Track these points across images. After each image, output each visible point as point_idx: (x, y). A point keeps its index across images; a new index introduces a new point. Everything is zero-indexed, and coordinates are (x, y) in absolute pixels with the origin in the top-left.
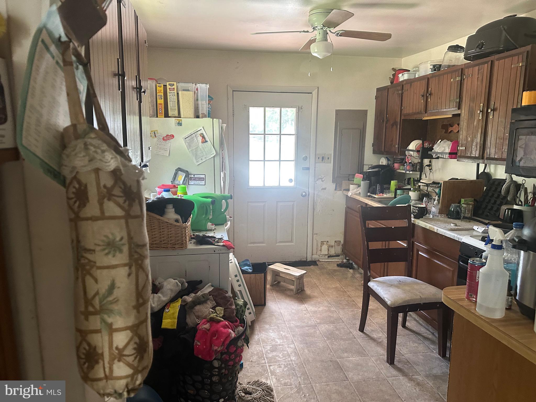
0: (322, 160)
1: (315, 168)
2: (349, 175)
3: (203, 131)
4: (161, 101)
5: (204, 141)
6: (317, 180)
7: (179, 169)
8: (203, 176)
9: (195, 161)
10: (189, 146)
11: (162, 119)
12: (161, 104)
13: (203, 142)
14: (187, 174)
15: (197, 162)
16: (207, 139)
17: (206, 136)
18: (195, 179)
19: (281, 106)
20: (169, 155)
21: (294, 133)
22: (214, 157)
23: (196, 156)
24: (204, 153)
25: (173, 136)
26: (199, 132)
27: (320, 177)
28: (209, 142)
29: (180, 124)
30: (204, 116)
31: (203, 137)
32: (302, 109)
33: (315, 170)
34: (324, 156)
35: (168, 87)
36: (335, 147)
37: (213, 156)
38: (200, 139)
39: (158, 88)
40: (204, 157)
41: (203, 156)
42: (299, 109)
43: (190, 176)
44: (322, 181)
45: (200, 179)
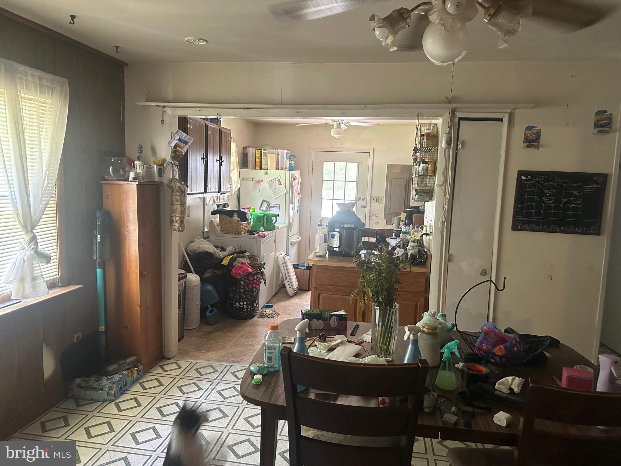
0: (376, 201)
1: (370, 206)
2: (397, 213)
3: (279, 178)
4: (258, 160)
6: (372, 216)
7: (264, 201)
8: (278, 206)
9: (274, 196)
10: (270, 187)
11: (258, 171)
12: (258, 162)
13: (279, 185)
14: (269, 204)
15: (275, 197)
16: (282, 183)
17: (281, 181)
18: (273, 207)
19: (347, 161)
20: (259, 192)
21: (356, 180)
23: (275, 193)
24: (280, 191)
25: (262, 181)
26: (277, 179)
27: (374, 213)
28: (283, 185)
29: (267, 174)
30: (282, 169)
31: (280, 182)
32: (361, 163)
33: (370, 208)
34: (378, 198)
35: (263, 151)
36: (386, 191)
37: (285, 193)
38: (277, 182)
39: (257, 152)
41: (278, 193)
42: (360, 164)
43: (271, 205)
44: (376, 217)
45: (276, 207)
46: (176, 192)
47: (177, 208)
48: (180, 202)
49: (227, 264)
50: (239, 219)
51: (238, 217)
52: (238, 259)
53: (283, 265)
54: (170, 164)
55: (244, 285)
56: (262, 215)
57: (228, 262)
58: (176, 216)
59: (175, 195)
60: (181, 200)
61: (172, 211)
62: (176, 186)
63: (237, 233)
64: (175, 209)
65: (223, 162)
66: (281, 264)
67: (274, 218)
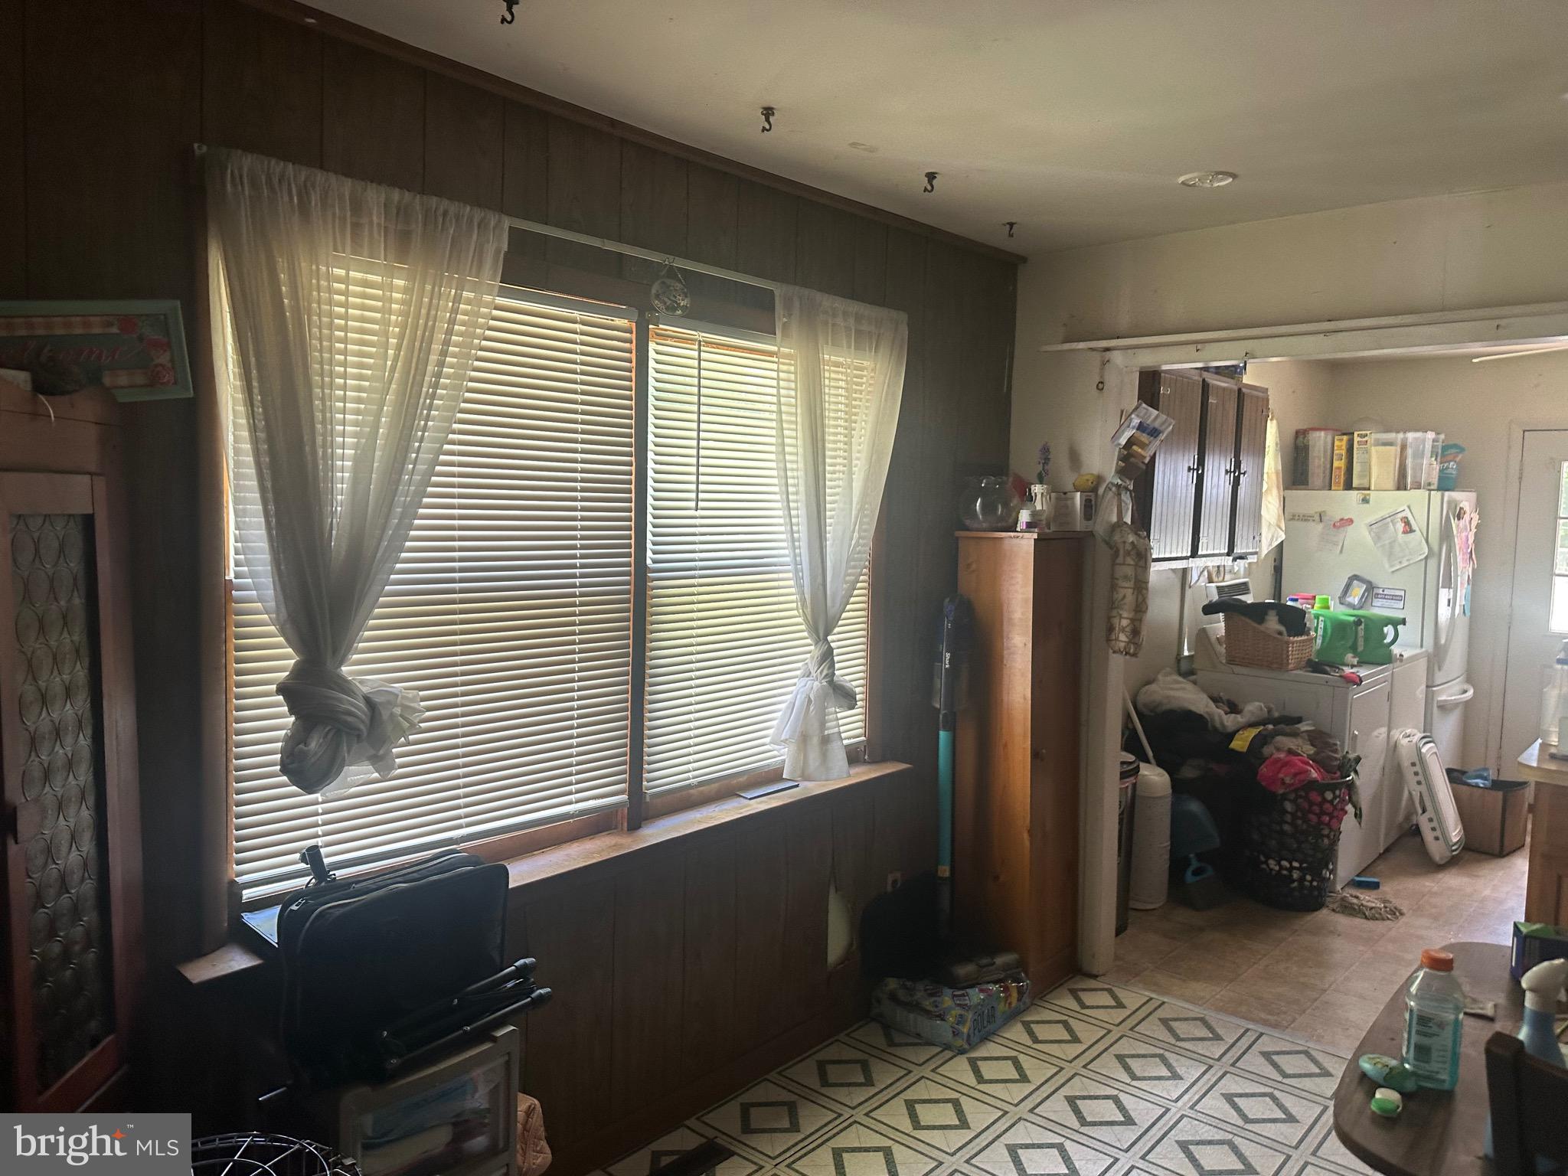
3: (1407, 514)
4: (1340, 464)
5: (1408, 529)
7: (1355, 577)
8: (1402, 593)
9: (1387, 566)
10: (1377, 538)
11: (1339, 494)
12: (1339, 468)
13: (1405, 532)
14: (1371, 587)
15: (1392, 566)
16: (1414, 526)
17: (1412, 522)
18: (1385, 597)
20: (1341, 552)
22: (1426, 558)
23: (1390, 555)
24: (1407, 552)
25: (1351, 521)
26: (1400, 516)
28: (1418, 532)
29: (1365, 501)
30: (1417, 486)
31: (1407, 522)
35: (1356, 439)
37: (1423, 556)
38: (1401, 526)
39: (1337, 443)
40: (1405, 559)
41: (1403, 557)
43: (1376, 591)
45: (1394, 598)
46: (1124, 557)
47: (1124, 597)
48: (1133, 580)
49: (1245, 750)
50: (1283, 629)
51: (1281, 621)
52: (1279, 738)
53: (1415, 769)
54: (1114, 489)
55: (1293, 814)
56: (1352, 619)
57: (1248, 744)
58: (1121, 617)
59: (1120, 564)
60: (1136, 576)
61: (1113, 603)
62: (1124, 542)
63: (1275, 666)
64: (1120, 598)
65: (1244, 474)
66: (1406, 764)
67: (1389, 630)
